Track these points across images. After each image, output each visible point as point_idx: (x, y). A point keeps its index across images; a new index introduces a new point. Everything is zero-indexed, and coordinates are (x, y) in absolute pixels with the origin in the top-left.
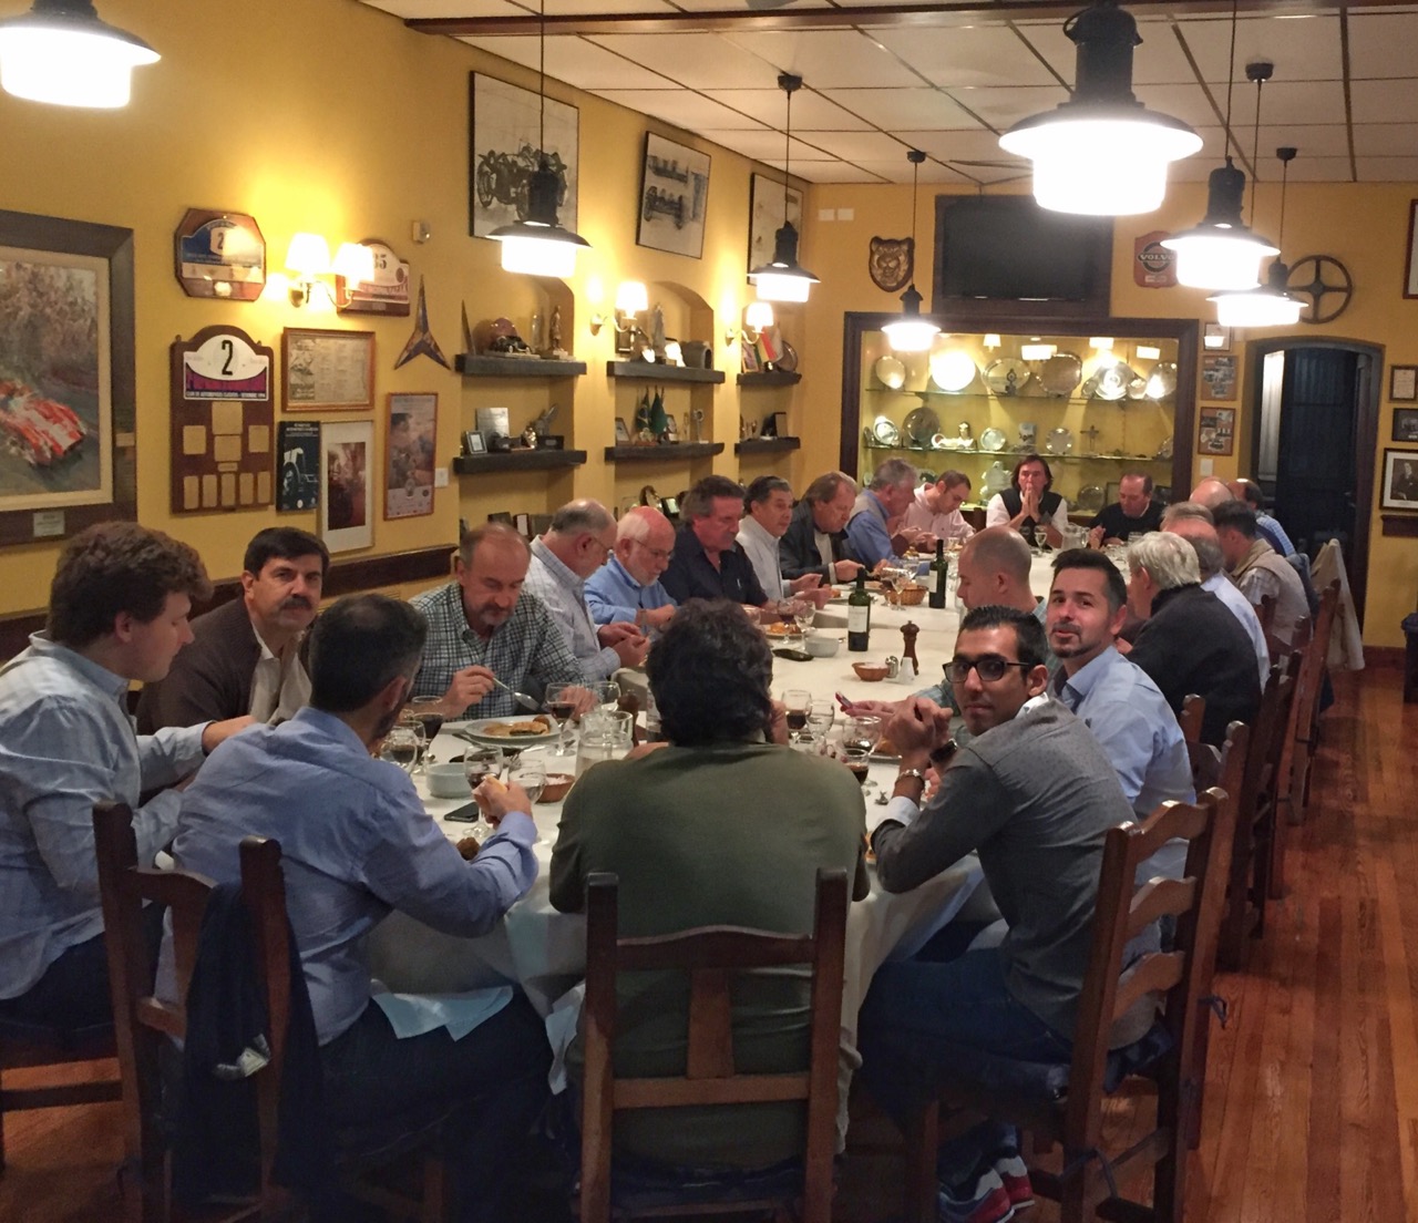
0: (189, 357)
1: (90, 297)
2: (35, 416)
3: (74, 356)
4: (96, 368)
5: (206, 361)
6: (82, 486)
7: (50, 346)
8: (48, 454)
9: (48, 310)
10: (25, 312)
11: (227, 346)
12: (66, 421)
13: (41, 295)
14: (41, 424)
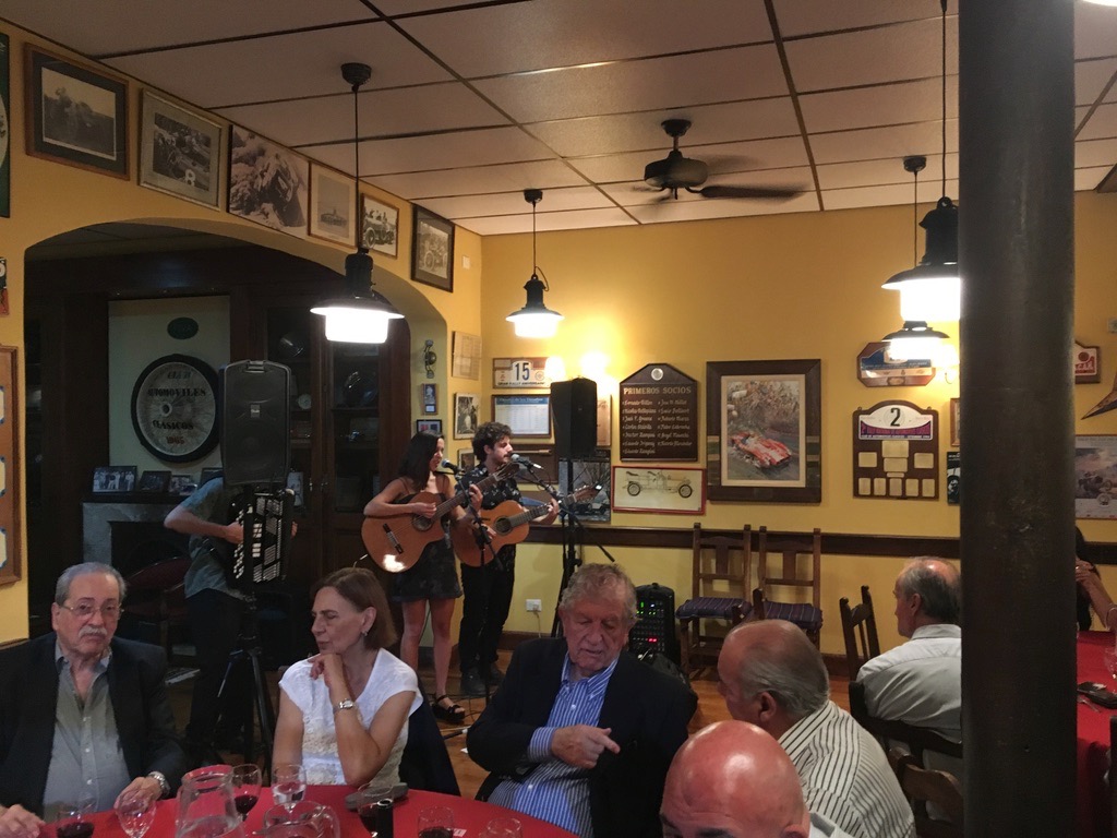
0: (863, 418)
1: (795, 393)
2: (760, 446)
3: (784, 420)
4: (798, 425)
5: (880, 419)
6: (788, 478)
7: (769, 416)
8: (768, 463)
9: (769, 401)
10: (756, 402)
11: (896, 411)
12: (780, 450)
13: (764, 394)
14: (764, 450)
